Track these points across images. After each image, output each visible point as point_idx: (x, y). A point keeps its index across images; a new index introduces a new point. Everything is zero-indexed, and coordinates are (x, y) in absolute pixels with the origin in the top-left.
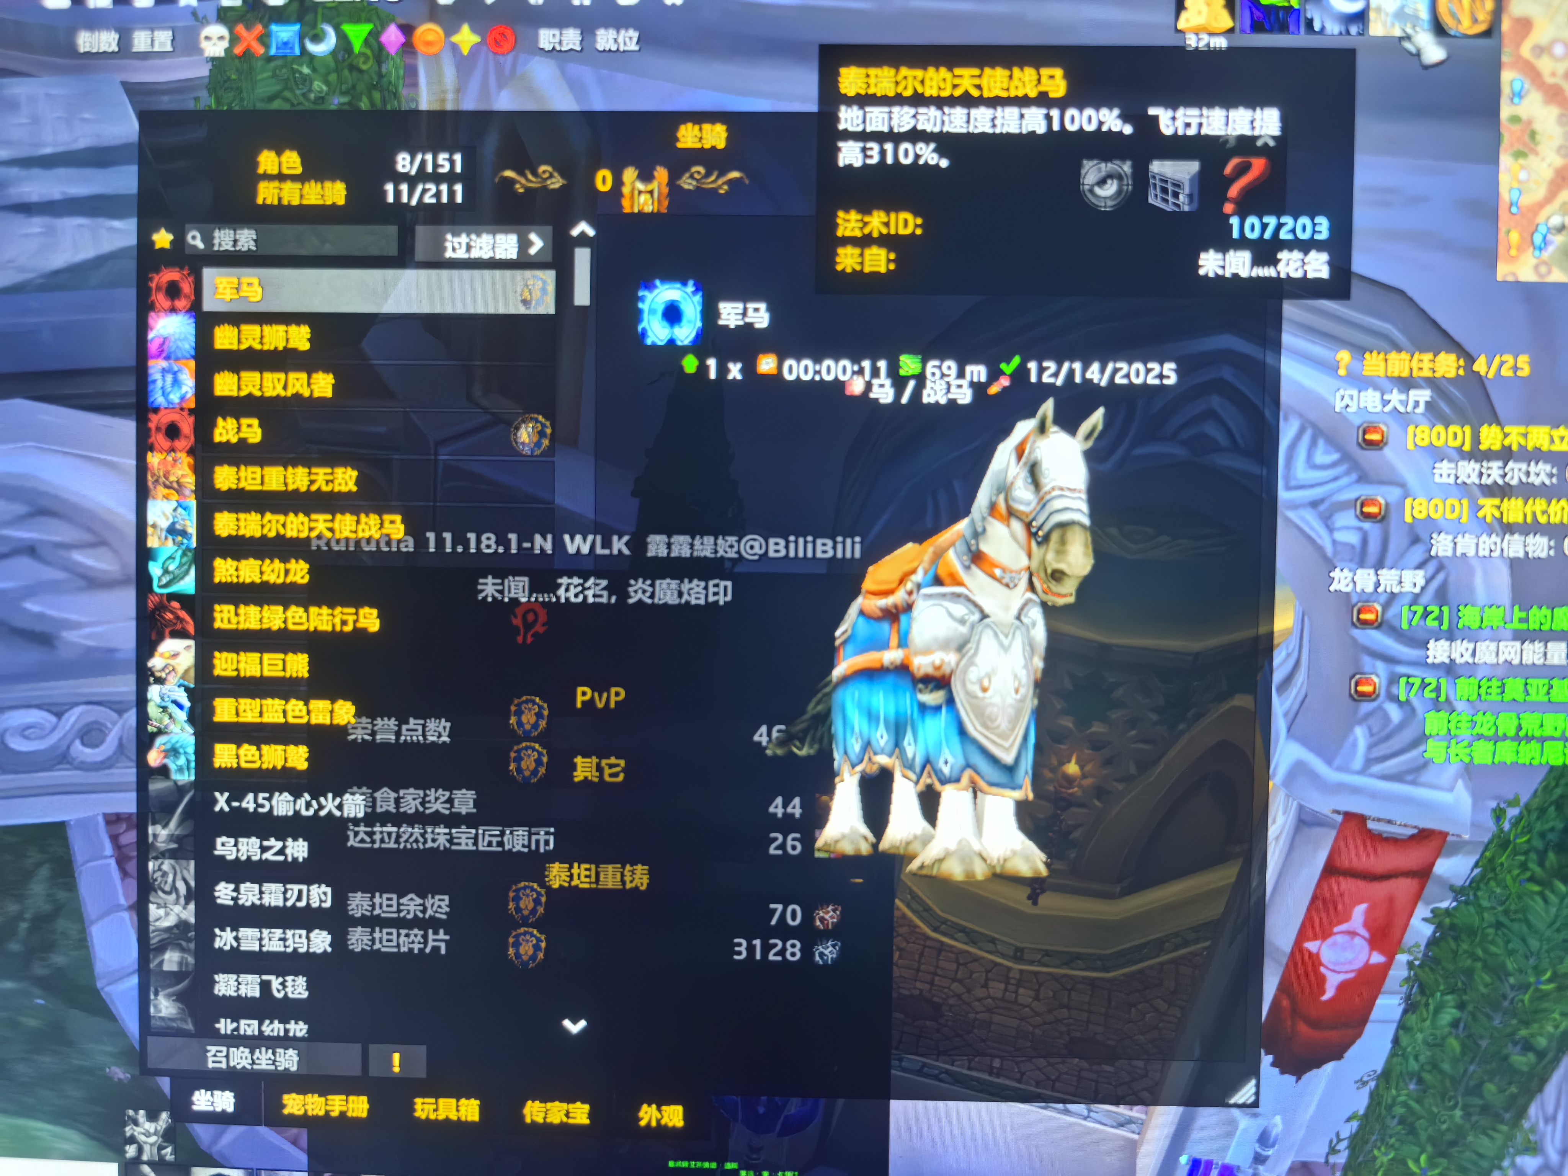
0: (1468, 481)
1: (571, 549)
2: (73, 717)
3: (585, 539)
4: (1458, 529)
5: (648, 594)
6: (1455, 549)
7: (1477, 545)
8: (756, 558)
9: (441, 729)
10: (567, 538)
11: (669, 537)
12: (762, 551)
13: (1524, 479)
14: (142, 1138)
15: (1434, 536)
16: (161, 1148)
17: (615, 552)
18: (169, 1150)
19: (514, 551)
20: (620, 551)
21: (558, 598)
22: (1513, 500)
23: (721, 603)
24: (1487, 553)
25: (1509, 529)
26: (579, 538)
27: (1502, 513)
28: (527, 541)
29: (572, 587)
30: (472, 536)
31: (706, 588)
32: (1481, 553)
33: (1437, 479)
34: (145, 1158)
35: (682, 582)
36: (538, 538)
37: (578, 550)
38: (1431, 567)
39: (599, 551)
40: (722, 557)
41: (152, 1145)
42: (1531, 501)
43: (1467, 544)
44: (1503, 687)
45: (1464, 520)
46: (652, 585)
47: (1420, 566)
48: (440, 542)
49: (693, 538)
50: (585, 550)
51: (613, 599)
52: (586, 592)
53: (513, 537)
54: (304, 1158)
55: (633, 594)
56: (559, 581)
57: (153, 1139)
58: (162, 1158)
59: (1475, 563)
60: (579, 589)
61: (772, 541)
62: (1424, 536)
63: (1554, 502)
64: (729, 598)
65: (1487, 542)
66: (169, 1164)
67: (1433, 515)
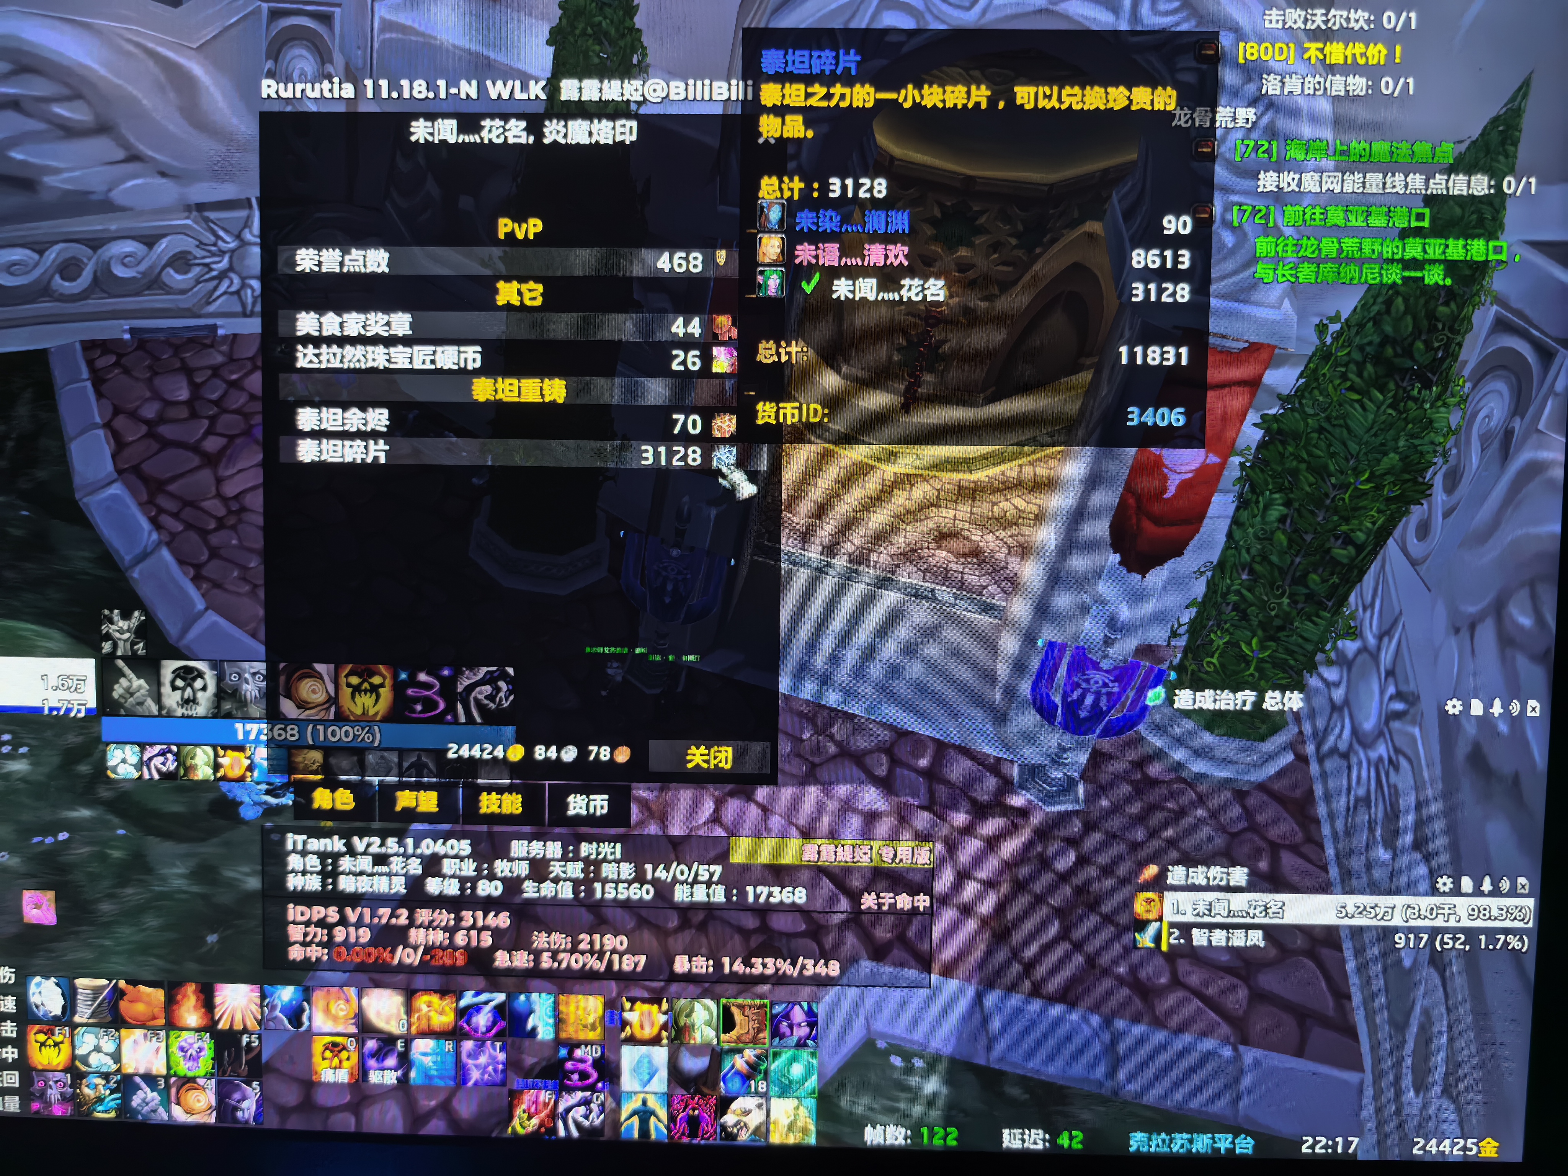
0: (1295, 27)
1: (494, 96)
2: (52, 254)
3: (505, 84)
4: (1286, 71)
5: (562, 134)
6: (1283, 87)
7: (1303, 83)
8: (659, 100)
9: (380, 260)
10: (489, 83)
11: (580, 81)
12: (664, 95)
13: (1345, 25)
14: (117, 635)
15: (1265, 76)
16: (133, 644)
17: (533, 97)
18: (141, 645)
19: (443, 95)
20: (537, 96)
21: (482, 139)
22: (1335, 44)
23: (628, 143)
24: (1311, 92)
25: (1332, 69)
26: (500, 83)
27: (1325, 56)
28: (454, 87)
29: (494, 129)
30: (405, 83)
31: (614, 128)
32: (1307, 92)
33: (1267, 25)
34: (119, 653)
35: (592, 122)
36: (463, 83)
37: (500, 95)
38: (1262, 105)
39: (518, 95)
40: (628, 100)
41: (125, 641)
42: (1351, 45)
43: (1293, 84)
44: (1325, 214)
45: (1291, 62)
46: (566, 126)
47: (1250, 105)
48: (377, 88)
49: (602, 82)
50: (506, 95)
51: (531, 140)
52: (507, 134)
53: (442, 83)
54: (262, 649)
55: (547, 134)
56: (483, 123)
57: (127, 636)
58: (134, 652)
59: (1300, 99)
60: (501, 130)
61: (673, 84)
62: (1255, 76)
63: (1372, 45)
64: (634, 138)
65: (1311, 82)
66: (141, 658)
67: (1264, 58)
